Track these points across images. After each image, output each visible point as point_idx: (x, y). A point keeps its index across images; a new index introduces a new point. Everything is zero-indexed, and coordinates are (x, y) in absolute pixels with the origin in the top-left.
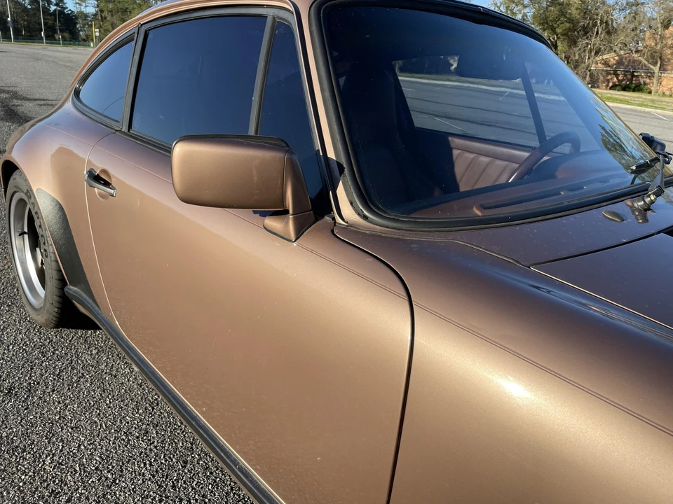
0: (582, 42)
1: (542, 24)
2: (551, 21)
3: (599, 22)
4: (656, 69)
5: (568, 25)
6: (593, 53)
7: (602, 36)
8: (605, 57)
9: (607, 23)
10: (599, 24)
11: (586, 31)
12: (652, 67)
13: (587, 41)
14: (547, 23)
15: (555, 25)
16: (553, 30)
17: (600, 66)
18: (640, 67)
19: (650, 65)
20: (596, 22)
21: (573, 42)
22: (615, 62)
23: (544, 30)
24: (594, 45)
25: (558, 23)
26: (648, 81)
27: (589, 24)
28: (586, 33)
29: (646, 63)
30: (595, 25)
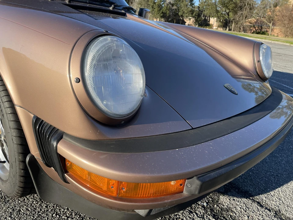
0: (239, 13)
1: (222, 5)
2: (226, 3)
3: (247, 4)
4: (271, 25)
5: (233, 5)
6: (244, 18)
7: (248, 11)
8: (249, 20)
9: (250, 4)
10: (247, 5)
11: (241, 8)
12: (269, 24)
13: (241, 12)
14: (224, 4)
15: (228, 5)
16: (227, 7)
17: (248, 24)
18: (264, 24)
19: (268, 23)
20: (245, 4)
21: (235, 13)
22: (254, 22)
23: (223, 7)
24: (245, 14)
25: (229, 4)
26: (268, 30)
27: (242, 5)
28: (241, 9)
29: (267, 22)
30: (245, 5)
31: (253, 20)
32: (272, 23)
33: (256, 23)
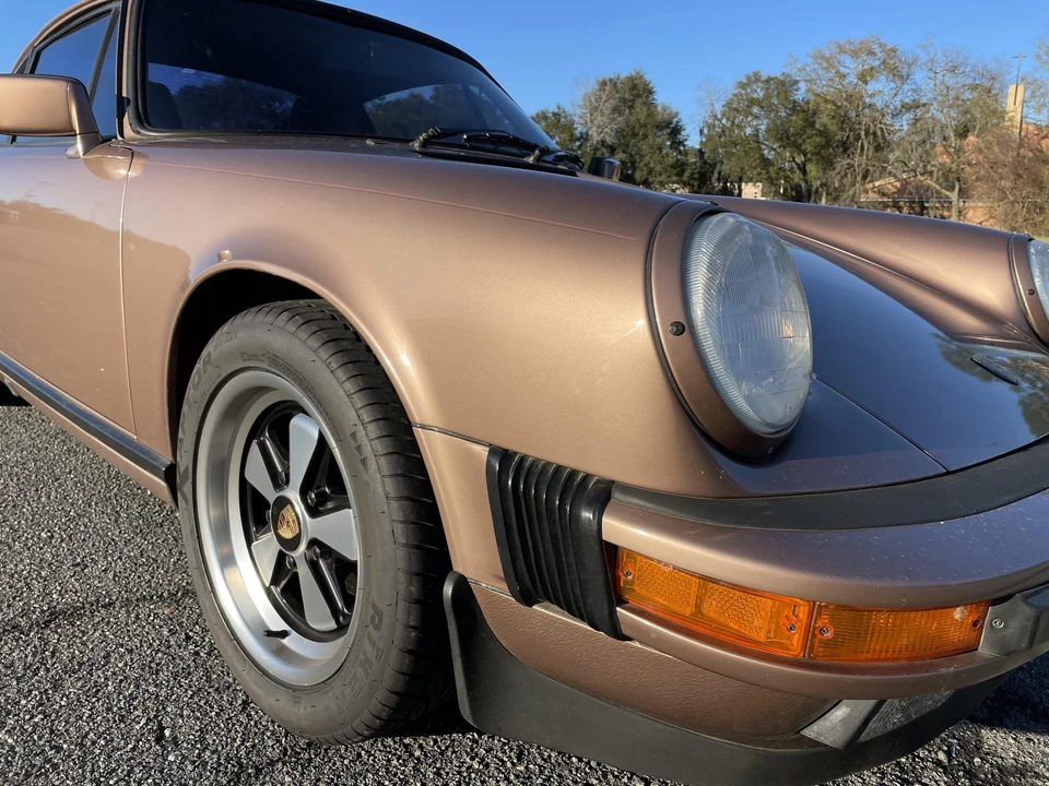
0: (842, 163)
1: (781, 139)
2: (793, 135)
3: (863, 133)
4: (954, 196)
5: (818, 139)
6: (859, 179)
7: (870, 154)
8: (877, 184)
9: (874, 134)
10: (863, 137)
11: (845, 147)
12: (948, 193)
13: (848, 161)
14: (788, 138)
15: (800, 141)
16: (798, 148)
17: (873, 196)
18: (929, 193)
19: (944, 191)
20: (859, 134)
21: (828, 164)
22: (894, 190)
23: (785, 147)
24: (859, 165)
25: (804, 137)
26: (946, 214)
27: (848, 137)
28: (845, 151)
29: (938, 187)
30: (858, 138)
31: (890, 184)
32: (957, 189)
33: (901, 191)
